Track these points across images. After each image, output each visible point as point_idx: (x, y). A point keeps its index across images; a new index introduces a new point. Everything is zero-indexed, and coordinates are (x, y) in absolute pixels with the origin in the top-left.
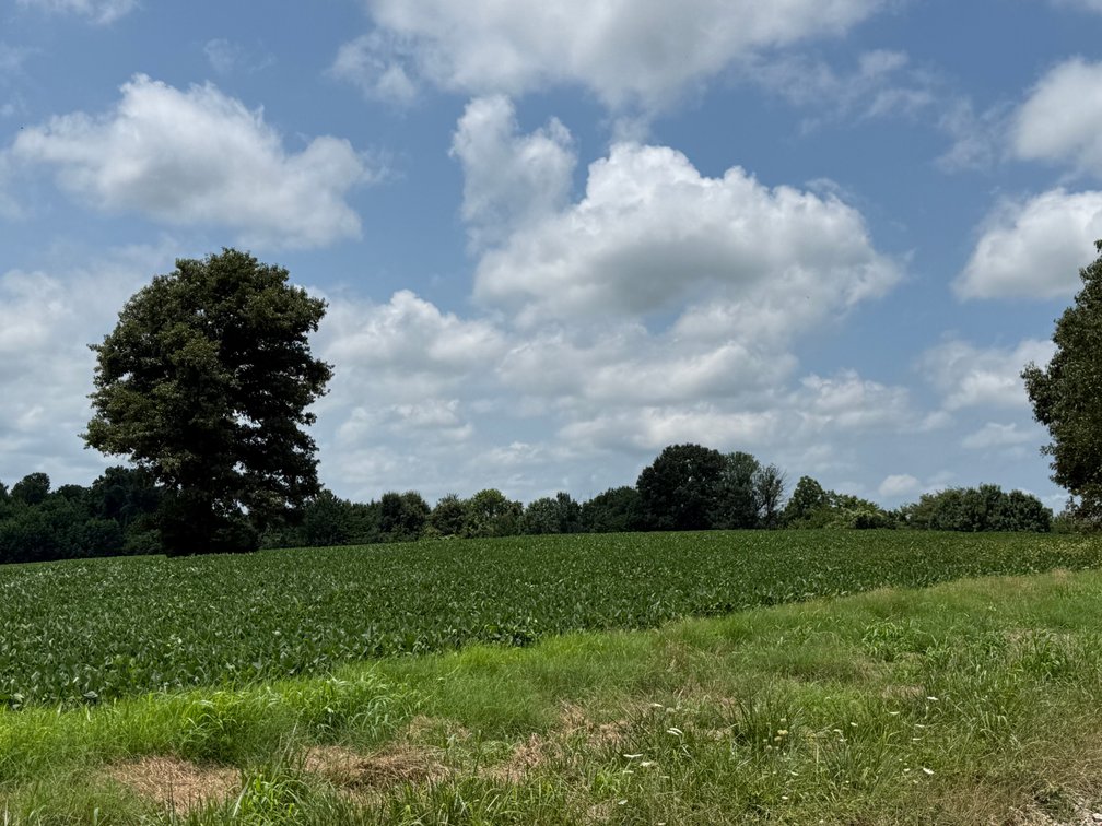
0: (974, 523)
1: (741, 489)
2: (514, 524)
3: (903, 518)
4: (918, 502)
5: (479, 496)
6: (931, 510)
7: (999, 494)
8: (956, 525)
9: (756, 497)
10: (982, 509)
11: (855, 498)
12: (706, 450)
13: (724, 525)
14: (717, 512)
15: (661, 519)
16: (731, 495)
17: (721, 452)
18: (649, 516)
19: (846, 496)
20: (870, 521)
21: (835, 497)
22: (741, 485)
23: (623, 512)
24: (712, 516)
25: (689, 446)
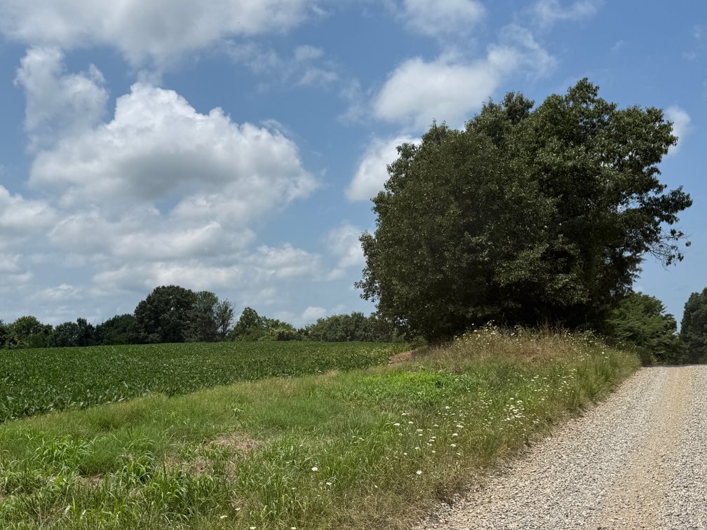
0: (348, 336)
1: (205, 316)
2: (44, 340)
3: (306, 334)
4: (316, 323)
5: (20, 320)
6: (322, 328)
7: (362, 318)
8: (337, 338)
9: (216, 321)
10: (352, 327)
11: (278, 321)
12: (183, 289)
13: (193, 339)
14: (189, 331)
15: (151, 336)
16: (198, 319)
17: (193, 291)
18: (142, 334)
19: (273, 320)
20: (286, 335)
21: (266, 320)
22: (205, 313)
23: (125, 331)
24: (186, 333)
25: (171, 287)
